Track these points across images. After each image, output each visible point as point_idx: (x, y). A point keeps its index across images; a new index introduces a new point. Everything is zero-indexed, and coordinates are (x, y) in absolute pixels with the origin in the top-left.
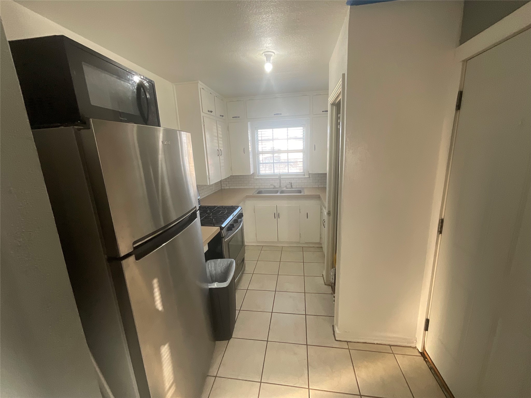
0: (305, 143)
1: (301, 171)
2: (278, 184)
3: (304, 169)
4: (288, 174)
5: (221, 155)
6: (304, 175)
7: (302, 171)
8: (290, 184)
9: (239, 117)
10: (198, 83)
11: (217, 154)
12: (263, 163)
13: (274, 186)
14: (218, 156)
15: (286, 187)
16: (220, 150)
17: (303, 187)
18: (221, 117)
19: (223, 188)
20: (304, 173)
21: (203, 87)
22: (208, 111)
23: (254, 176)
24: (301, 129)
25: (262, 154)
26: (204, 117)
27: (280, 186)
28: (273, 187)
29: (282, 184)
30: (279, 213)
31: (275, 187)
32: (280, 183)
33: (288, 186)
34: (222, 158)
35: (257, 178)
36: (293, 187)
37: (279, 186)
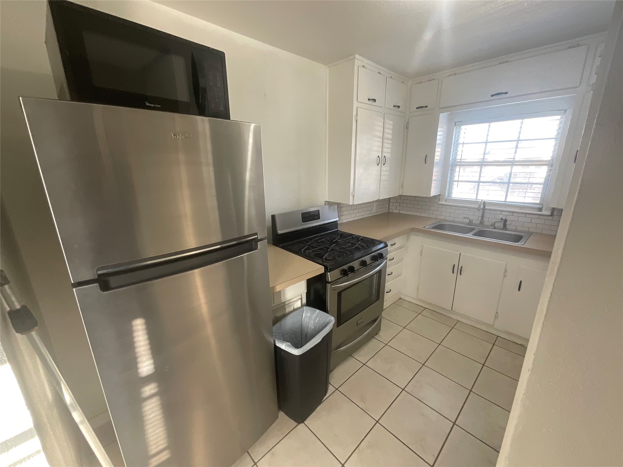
0: (557, 147)
1: (534, 202)
2: (479, 217)
3: (542, 199)
4: (505, 204)
5: (384, 165)
6: (540, 209)
7: (538, 202)
8: (502, 222)
9: (427, 107)
10: (354, 58)
11: (377, 163)
12: (458, 181)
13: (470, 220)
14: (378, 165)
15: (493, 225)
16: (383, 156)
17: (531, 230)
18: (396, 108)
19: (391, 211)
20: (542, 205)
21: (364, 64)
22: (369, 100)
23: (439, 199)
24: (557, 120)
25: (460, 165)
26: (358, 108)
27: (482, 223)
28: (468, 221)
29: (486, 219)
30: (462, 267)
31: (471, 223)
32: (483, 217)
33: (496, 225)
34: (384, 168)
35: (444, 203)
36: (507, 227)
37: (479, 222)
